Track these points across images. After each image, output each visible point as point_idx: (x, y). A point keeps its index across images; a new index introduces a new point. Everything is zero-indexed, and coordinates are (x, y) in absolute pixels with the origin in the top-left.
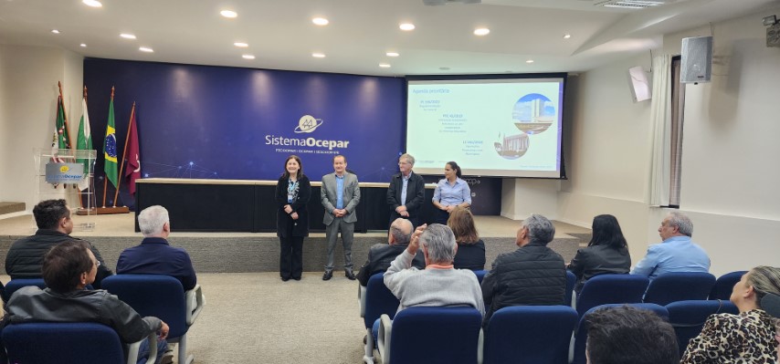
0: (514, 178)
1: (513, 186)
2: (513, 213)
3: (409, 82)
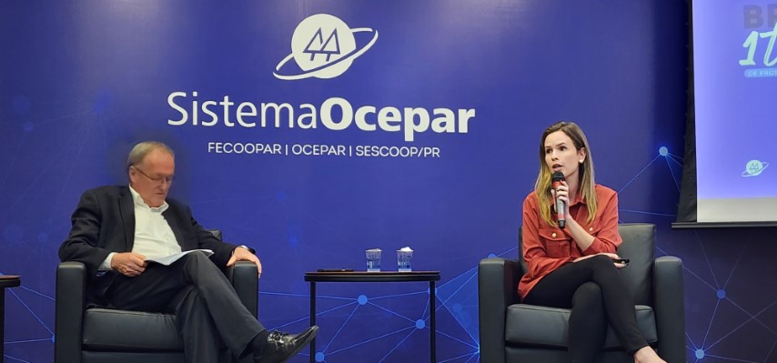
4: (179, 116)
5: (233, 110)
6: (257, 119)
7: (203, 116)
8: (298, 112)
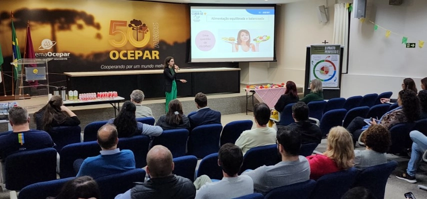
0: (249, 62)
1: (248, 66)
2: (248, 81)
3: (191, 7)
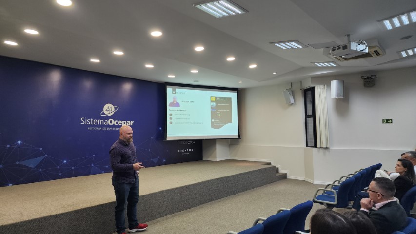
0: (216, 139)
2: (215, 157)
3: (167, 86)
4: (83, 123)
5: (93, 121)
6: (97, 123)
7: (88, 123)
8: (104, 122)
